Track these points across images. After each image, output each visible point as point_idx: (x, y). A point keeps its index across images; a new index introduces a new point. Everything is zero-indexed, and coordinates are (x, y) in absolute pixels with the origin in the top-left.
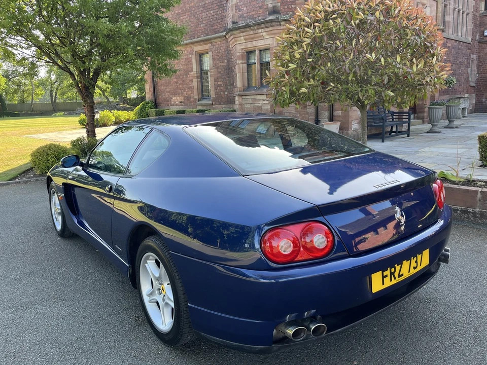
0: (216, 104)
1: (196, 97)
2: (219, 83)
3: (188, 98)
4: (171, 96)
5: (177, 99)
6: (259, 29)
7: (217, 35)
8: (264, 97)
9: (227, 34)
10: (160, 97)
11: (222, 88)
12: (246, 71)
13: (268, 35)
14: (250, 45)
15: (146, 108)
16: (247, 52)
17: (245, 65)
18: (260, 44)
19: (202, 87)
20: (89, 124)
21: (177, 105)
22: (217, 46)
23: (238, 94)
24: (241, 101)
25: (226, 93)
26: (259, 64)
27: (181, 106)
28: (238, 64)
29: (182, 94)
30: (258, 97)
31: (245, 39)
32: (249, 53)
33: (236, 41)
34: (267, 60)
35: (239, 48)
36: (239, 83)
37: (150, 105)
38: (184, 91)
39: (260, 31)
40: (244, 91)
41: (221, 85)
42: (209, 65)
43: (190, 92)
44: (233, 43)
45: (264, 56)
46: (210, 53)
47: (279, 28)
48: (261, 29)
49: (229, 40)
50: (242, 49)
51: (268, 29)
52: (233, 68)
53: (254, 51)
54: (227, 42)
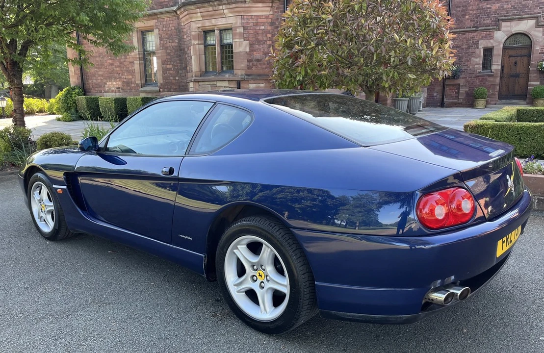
0: (164, 91)
1: (138, 82)
2: (168, 66)
3: (127, 83)
4: (105, 81)
5: (113, 85)
6: (219, 5)
7: (164, 10)
8: (226, 84)
9: (179, 9)
10: (90, 81)
11: (171, 72)
12: (203, 53)
13: (231, 13)
14: (208, 24)
15: (72, 94)
16: (204, 32)
17: (202, 47)
18: (221, 22)
19: (146, 71)
20: (17, 111)
21: (112, 91)
22: (165, 23)
23: (194, 80)
24: (197, 87)
25: (177, 78)
26: (219, 45)
27: (118, 93)
28: (194, 45)
29: (120, 78)
30: (219, 84)
31: (202, 16)
32: (207, 32)
33: (191, 18)
34: (229, 41)
35: (194, 26)
36: (195, 66)
37: (77, 91)
38: (123, 75)
39: (221, 7)
40: (201, 76)
41: (170, 69)
42: (154, 45)
43: (130, 77)
44: (187, 20)
45: (225, 37)
46: (156, 31)
47: (244, 6)
48: (222, 5)
49: (181, 17)
50: (199, 27)
51: (231, 7)
52: (186, 50)
53: (213, 31)
54: (178, 18)
